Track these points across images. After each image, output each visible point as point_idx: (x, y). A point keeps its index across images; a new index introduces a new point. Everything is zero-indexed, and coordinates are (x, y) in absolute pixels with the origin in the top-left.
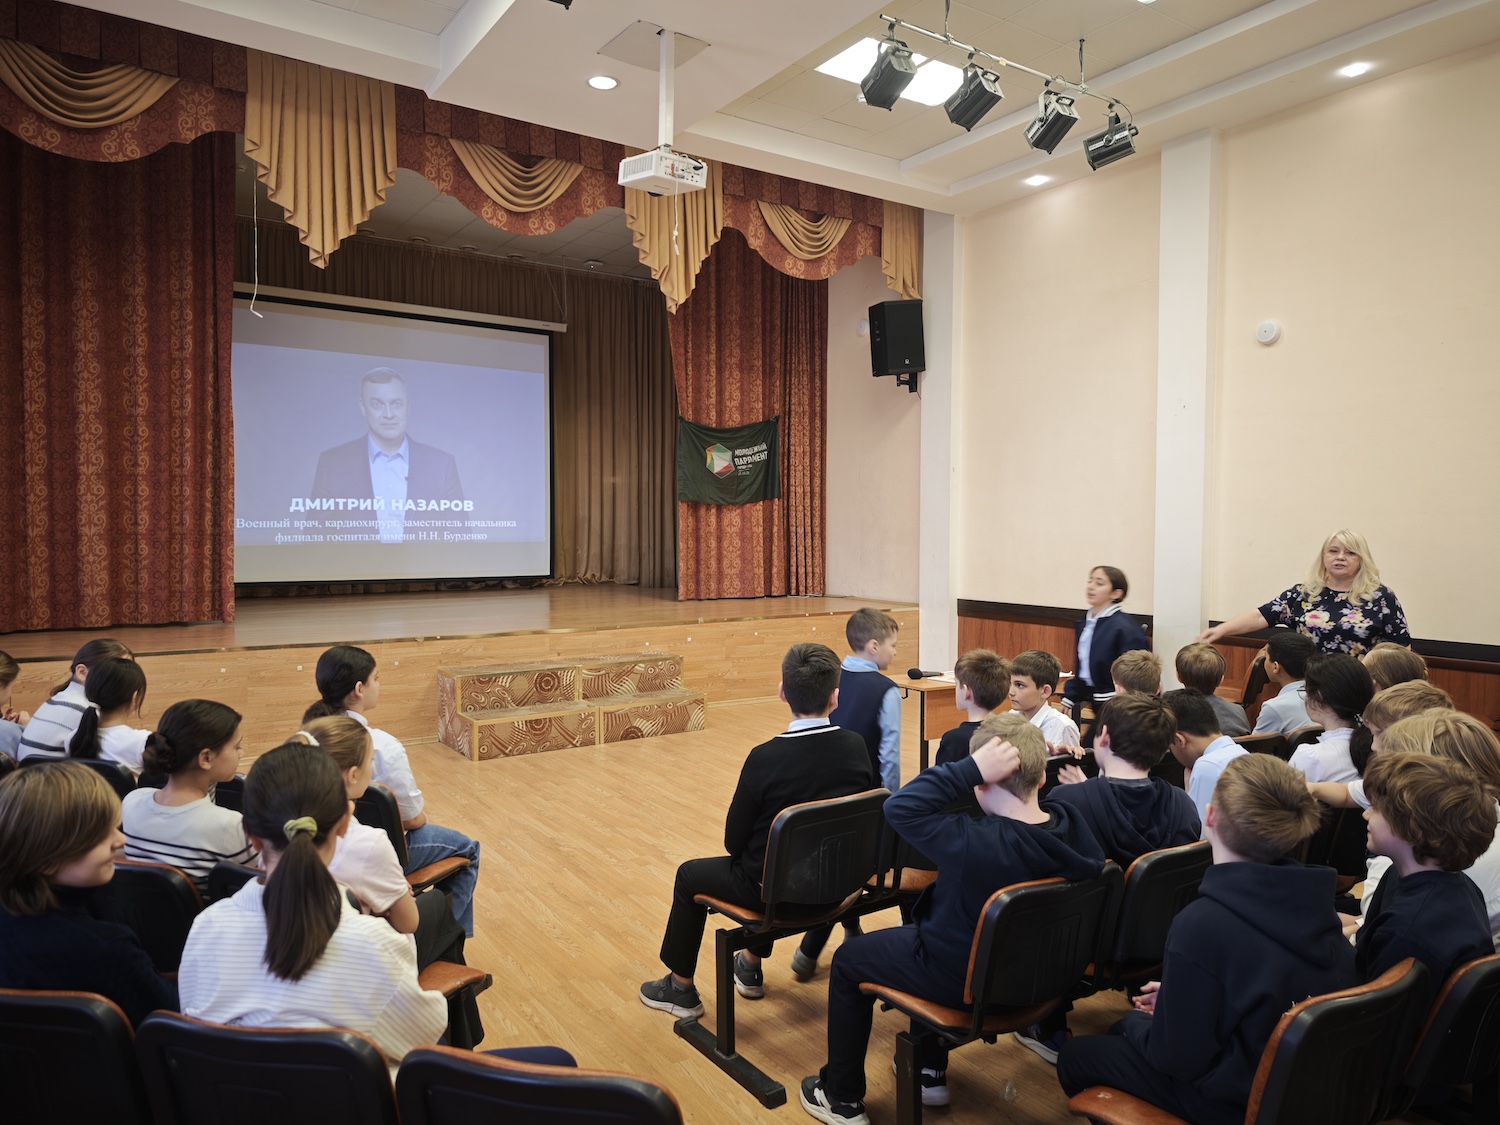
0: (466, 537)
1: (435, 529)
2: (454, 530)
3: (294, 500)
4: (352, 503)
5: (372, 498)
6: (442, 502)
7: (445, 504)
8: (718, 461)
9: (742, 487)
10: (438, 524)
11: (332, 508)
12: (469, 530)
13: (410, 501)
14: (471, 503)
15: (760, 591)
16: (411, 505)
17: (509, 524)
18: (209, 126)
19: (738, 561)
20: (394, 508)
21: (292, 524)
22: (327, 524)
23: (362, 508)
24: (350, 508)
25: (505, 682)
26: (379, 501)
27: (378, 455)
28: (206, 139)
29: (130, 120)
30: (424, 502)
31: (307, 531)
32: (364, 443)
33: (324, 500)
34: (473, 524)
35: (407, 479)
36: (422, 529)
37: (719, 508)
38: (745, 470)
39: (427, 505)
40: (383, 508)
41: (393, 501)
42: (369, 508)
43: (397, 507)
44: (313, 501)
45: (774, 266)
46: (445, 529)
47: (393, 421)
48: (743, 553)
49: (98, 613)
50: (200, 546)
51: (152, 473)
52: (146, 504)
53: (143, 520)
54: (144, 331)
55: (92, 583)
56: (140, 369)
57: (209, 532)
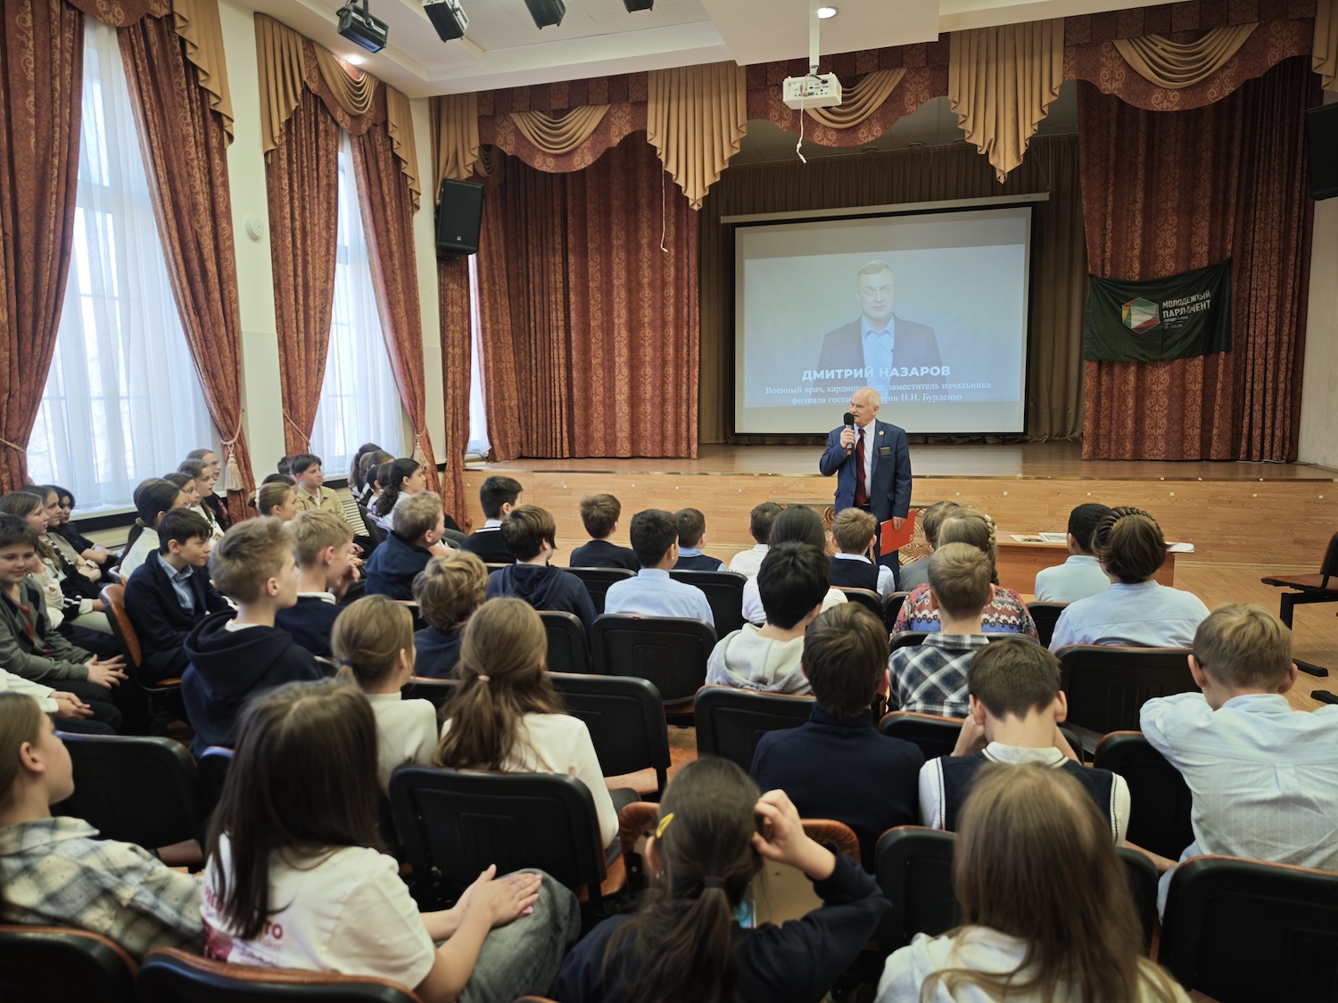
0: (943, 398)
1: (916, 391)
2: (932, 392)
3: (805, 372)
4: (848, 373)
5: (864, 367)
6: (922, 368)
7: (924, 370)
8: (1138, 316)
9: (1170, 341)
10: (919, 387)
11: (833, 377)
12: (946, 392)
13: (895, 369)
14: (948, 368)
15: (1194, 453)
16: (895, 372)
17: (983, 386)
18: (627, 130)
19: (1164, 421)
20: (881, 376)
21: (803, 390)
22: (829, 390)
23: (856, 376)
24: (846, 377)
26: (869, 370)
27: (869, 333)
28: (626, 140)
29: (586, 140)
30: (906, 369)
31: (814, 395)
32: (858, 323)
33: (827, 371)
34: (949, 386)
35: (892, 351)
36: (903, 392)
37: (1141, 366)
38: (1174, 323)
39: (909, 372)
40: (872, 376)
41: (881, 370)
42: (861, 376)
43: (884, 375)
44: (819, 373)
45: (1137, 106)
46: (924, 391)
47: (882, 304)
48: (1169, 412)
49: (624, 448)
50: (681, 407)
51: (654, 359)
52: (650, 380)
53: (648, 390)
54: (649, 266)
55: (621, 430)
56: (647, 292)
57: (685, 398)
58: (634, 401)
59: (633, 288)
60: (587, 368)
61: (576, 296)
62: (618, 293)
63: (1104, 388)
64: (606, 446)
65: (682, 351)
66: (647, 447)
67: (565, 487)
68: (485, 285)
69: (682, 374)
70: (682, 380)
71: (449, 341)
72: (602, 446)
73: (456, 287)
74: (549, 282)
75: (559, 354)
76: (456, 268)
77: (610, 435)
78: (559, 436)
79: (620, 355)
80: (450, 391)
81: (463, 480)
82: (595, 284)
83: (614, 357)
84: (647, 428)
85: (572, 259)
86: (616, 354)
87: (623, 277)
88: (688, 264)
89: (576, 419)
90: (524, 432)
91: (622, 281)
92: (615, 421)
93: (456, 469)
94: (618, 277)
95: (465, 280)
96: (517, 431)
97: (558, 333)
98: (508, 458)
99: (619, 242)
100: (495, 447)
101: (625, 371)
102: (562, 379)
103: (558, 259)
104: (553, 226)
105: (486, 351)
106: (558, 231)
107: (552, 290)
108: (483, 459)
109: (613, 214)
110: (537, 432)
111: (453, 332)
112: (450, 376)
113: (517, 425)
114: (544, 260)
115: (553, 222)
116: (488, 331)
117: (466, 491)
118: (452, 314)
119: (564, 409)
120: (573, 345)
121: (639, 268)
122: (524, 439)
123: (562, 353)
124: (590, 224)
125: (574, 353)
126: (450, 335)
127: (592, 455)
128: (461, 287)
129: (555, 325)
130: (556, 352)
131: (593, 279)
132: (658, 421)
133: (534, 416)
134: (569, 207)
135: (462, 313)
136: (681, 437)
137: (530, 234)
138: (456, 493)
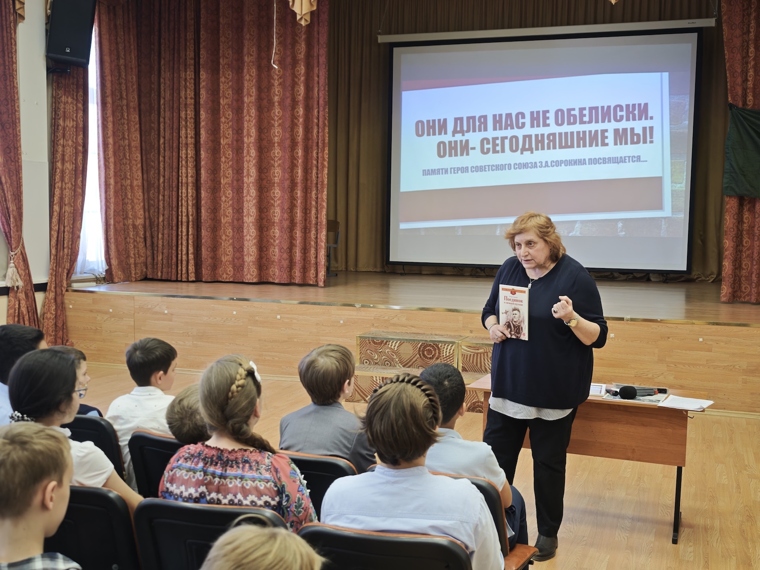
25: (394, 345)
49: (251, 273)
50: (310, 232)
51: (282, 181)
52: (279, 202)
53: (277, 213)
54: (280, 84)
55: (248, 254)
56: (277, 111)
57: (314, 222)
58: (263, 225)
59: (263, 106)
60: (215, 189)
61: (207, 113)
62: (248, 110)
63: (746, 226)
64: (234, 270)
65: (311, 173)
66: (276, 273)
67: (166, 312)
68: (109, 100)
69: (311, 197)
70: (311, 203)
71: (59, 156)
72: (230, 270)
73: (70, 100)
74: (180, 97)
75: (187, 173)
76: (71, 81)
77: (238, 259)
78: (184, 257)
79: (248, 175)
80: (56, 208)
81: (66, 301)
82: (226, 101)
83: (243, 177)
84: (276, 252)
85: (203, 75)
86: (245, 174)
87: (254, 94)
88: (318, 83)
89: (203, 241)
90: (149, 253)
91: (253, 99)
92: (243, 245)
93: (58, 289)
94: (249, 95)
95: (81, 93)
96: (142, 251)
97: (187, 150)
98: (128, 279)
99: (251, 58)
100: (113, 267)
101: (253, 192)
102: (190, 198)
103: (190, 74)
104: (186, 40)
105: (107, 167)
106: (191, 45)
107: (182, 106)
108: (98, 280)
109: (245, 30)
110: (163, 253)
111: (63, 146)
112: (57, 192)
113: (141, 245)
114: (175, 75)
115: (186, 36)
116: (110, 146)
117: (68, 313)
118: (64, 128)
119: (190, 230)
120: (203, 163)
121: (270, 86)
122: (149, 259)
123: (191, 172)
124: (222, 39)
125: (203, 171)
126: (60, 149)
127: (220, 279)
128: (77, 100)
129: (184, 142)
130: (184, 170)
131: (224, 96)
132: (286, 246)
133: (160, 236)
134: (202, 21)
135: (76, 128)
136: (310, 263)
137: (163, 48)
138: (56, 314)
